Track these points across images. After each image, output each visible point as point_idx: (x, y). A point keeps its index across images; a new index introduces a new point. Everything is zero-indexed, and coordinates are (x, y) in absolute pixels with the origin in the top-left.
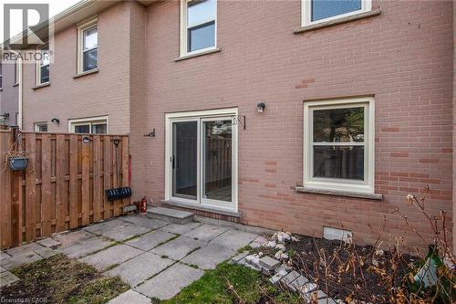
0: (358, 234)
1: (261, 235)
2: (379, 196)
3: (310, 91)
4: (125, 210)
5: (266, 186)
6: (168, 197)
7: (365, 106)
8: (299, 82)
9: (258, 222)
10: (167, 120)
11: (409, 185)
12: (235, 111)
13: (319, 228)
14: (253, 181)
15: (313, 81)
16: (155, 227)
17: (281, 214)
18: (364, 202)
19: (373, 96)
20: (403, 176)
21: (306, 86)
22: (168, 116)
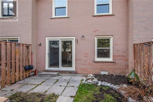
0: (109, 72)
1: (83, 76)
2: (114, 61)
3: (97, 33)
4: (30, 74)
5: (84, 61)
6: (47, 68)
7: (110, 38)
8: (94, 30)
9: (81, 72)
10: (46, 40)
11: (120, 58)
12: (74, 38)
13: (99, 72)
14: (80, 60)
15: (98, 30)
16: (47, 79)
17: (89, 69)
18: (110, 63)
19: (113, 36)
20: (119, 56)
21: (96, 32)
22: (47, 38)
